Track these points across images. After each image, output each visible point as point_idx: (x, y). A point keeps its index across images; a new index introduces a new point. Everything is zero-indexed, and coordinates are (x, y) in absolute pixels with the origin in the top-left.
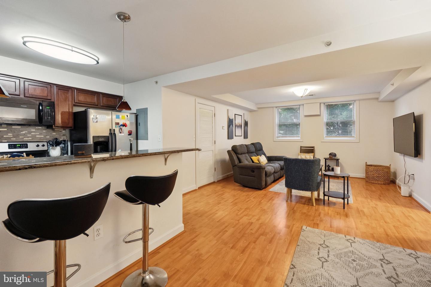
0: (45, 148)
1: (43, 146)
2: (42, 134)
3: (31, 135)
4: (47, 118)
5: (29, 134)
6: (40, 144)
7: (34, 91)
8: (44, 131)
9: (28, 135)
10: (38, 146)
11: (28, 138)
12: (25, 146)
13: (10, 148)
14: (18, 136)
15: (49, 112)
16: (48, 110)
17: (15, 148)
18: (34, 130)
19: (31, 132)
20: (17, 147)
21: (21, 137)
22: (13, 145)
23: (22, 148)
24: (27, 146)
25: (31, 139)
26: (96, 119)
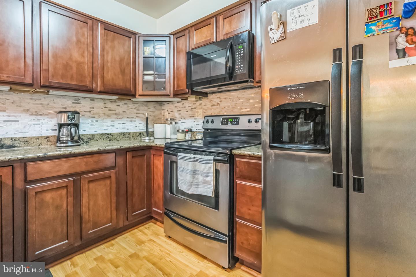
0: (259, 126)
1: (256, 121)
3: (249, 104)
4: (239, 68)
6: (253, 118)
7: (230, 26)
9: (246, 104)
10: (250, 121)
11: (246, 109)
12: (236, 121)
13: (222, 124)
14: (236, 105)
15: (242, 55)
16: (240, 51)
17: (227, 124)
18: (253, 95)
19: (249, 99)
20: (229, 123)
21: (239, 108)
22: (226, 120)
23: (233, 125)
24: (238, 121)
25: (249, 110)
26: (277, 30)
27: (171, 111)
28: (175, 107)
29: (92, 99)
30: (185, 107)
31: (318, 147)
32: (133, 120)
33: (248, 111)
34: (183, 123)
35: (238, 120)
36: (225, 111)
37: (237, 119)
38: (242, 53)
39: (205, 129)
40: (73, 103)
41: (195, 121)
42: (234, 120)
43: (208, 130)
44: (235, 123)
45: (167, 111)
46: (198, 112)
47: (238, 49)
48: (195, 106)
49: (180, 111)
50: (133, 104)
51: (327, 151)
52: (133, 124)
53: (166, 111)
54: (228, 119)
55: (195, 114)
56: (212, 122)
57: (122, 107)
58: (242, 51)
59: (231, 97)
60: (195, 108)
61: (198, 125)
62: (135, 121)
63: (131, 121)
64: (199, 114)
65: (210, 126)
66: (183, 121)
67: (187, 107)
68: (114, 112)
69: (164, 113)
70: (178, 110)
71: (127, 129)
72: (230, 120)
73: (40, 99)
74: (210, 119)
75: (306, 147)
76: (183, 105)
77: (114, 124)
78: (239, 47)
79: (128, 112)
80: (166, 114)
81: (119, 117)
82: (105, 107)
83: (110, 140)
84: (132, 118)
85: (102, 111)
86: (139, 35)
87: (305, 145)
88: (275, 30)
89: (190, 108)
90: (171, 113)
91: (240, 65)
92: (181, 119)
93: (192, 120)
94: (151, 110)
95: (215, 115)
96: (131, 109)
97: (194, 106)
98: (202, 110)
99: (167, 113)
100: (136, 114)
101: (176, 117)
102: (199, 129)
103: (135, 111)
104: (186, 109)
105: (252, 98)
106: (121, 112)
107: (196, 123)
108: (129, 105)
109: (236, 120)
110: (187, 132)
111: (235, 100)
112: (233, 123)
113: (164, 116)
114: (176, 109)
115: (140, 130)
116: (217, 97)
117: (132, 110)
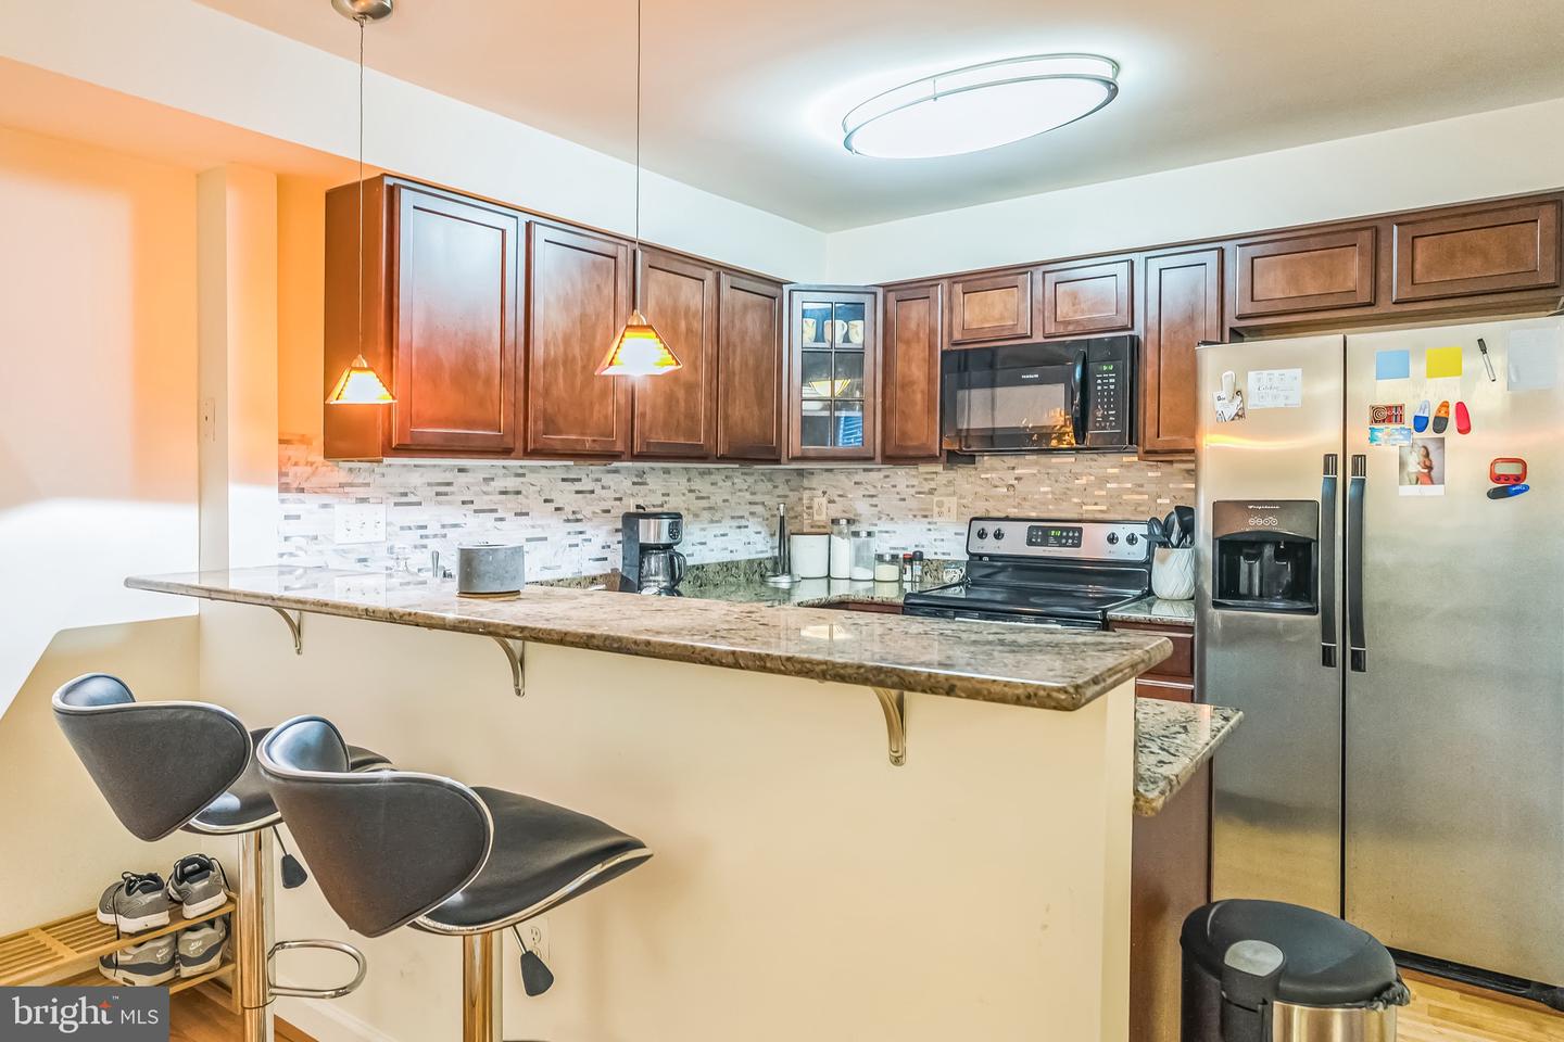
0: (1138, 552)
1: (1132, 540)
2: (1142, 486)
3: (1104, 493)
4: (1103, 416)
5: (1101, 489)
6: (1122, 532)
7: (1074, 305)
8: (1150, 474)
9: (1096, 493)
10: (1112, 539)
11: (1096, 504)
12: (1073, 538)
13: (1030, 543)
14: (1065, 493)
15: (1112, 387)
16: (1108, 378)
17: (1045, 543)
18: (1116, 471)
19: (1106, 479)
20: (1052, 540)
21: (1076, 500)
22: (1041, 532)
23: (1065, 545)
24: (1080, 538)
25: (1104, 508)
26: (1230, 401)
27: (840, 496)
28: (855, 483)
29: (667, 471)
30: (894, 486)
31: (1299, 605)
32: (743, 522)
33: (1101, 511)
34: (887, 532)
35: (1076, 534)
36: (1034, 508)
37: (1074, 533)
38: (1112, 384)
39: (972, 555)
40: (634, 483)
41: (930, 530)
42: (1065, 534)
43: (981, 556)
44: (1070, 541)
45: (824, 493)
46: (940, 504)
47: (1103, 372)
48: (933, 485)
49: (872, 496)
50: (743, 477)
51: (1313, 611)
52: (744, 535)
53: (820, 493)
54: (1046, 531)
55: (932, 510)
56: (998, 535)
57: (721, 488)
58: (1112, 377)
59: (1051, 471)
60: (931, 492)
61: (943, 540)
62: (746, 527)
63: (740, 527)
64: (945, 509)
65: (990, 546)
66: (883, 525)
67: (901, 487)
68: (704, 503)
69: (811, 499)
70: (867, 493)
71: (731, 552)
72: (1053, 532)
73: (580, 480)
74: (991, 527)
75: (1281, 605)
76: (888, 480)
77: (705, 536)
78: (1105, 368)
79: (733, 500)
80: (820, 505)
81: (718, 516)
82: (691, 491)
83: (701, 586)
84: (742, 517)
85: (684, 502)
86: (792, 286)
87: (1278, 601)
88: (1226, 401)
89: (913, 491)
90: (837, 499)
91: (1108, 410)
92: (878, 522)
93: (923, 525)
94: (779, 491)
95: (1002, 515)
96: (740, 490)
97: (927, 487)
98: (955, 498)
99: (824, 500)
100: (748, 506)
101: (860, 515)
102: (944, 554)
103: (748, 496)
104: (898, 493)
105: (1116, 478)
106: (720, 503)
107: (933, 535)
108: (736, 481)
109: (1071, 534)
110: (910, 560)
111: (1062, 478)
112: (1064, 541)
113: (810, 508)
114: (861, 491)
115: (757, 552)
116: (1006, 465)
117: (740, 494)
